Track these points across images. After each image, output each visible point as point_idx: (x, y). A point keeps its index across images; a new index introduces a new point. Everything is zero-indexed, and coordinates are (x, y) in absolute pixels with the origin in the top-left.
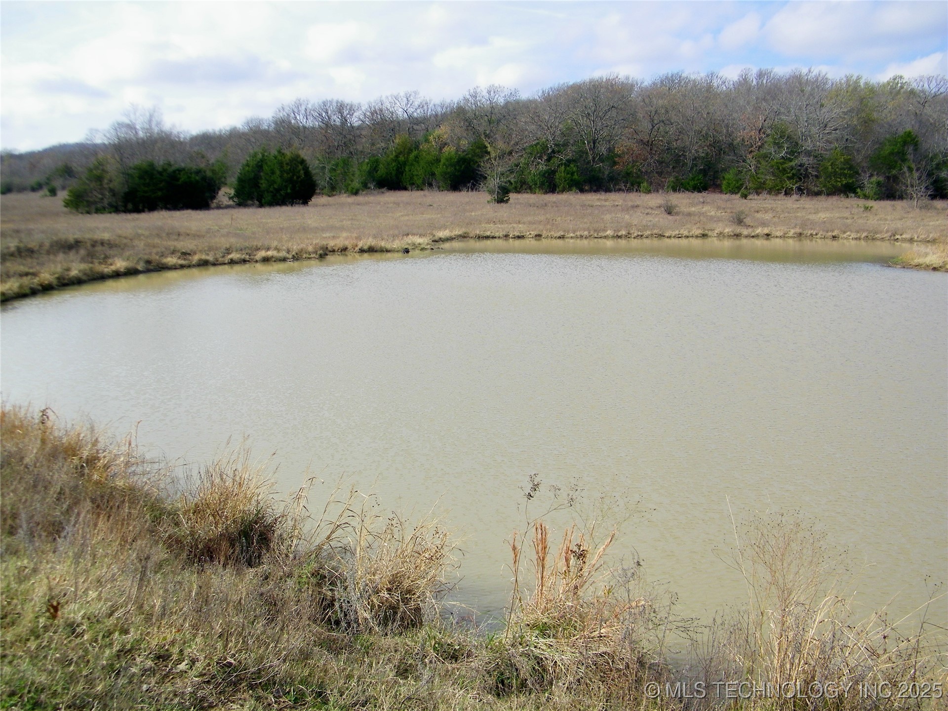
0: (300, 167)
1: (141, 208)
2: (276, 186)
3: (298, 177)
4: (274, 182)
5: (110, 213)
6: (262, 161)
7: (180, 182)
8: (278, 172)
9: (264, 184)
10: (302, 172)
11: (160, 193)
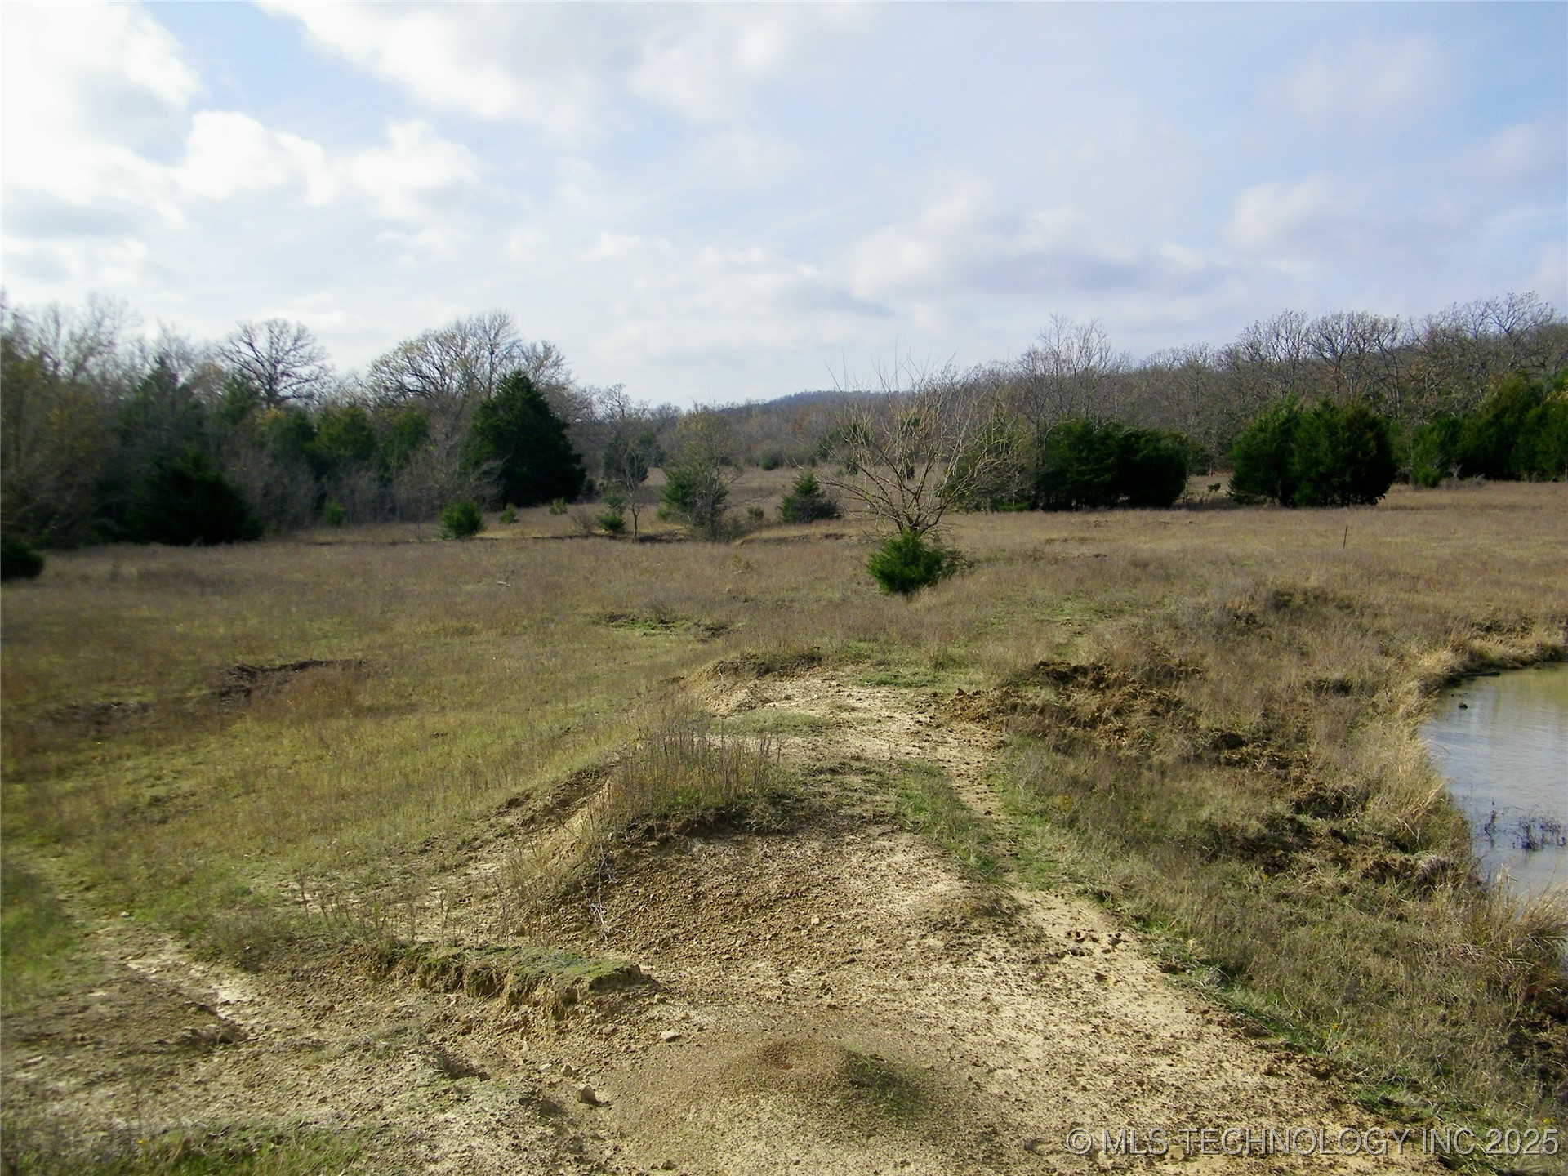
0: (1370, 435)
1: (1073, 504)
2: (1321, 469)
3: (1365, 454)
4: (1319, 462)
5: (1021, 510)
6: (1288, 420)
7: (1139, 457)
8: (1325, 444)
9: (1296, 465)
10: (1372, 444)
11: (1108, 477)
